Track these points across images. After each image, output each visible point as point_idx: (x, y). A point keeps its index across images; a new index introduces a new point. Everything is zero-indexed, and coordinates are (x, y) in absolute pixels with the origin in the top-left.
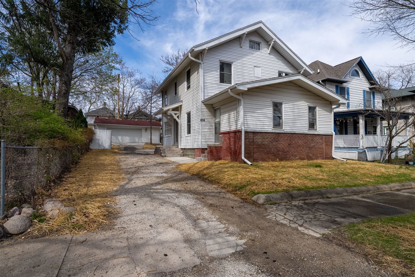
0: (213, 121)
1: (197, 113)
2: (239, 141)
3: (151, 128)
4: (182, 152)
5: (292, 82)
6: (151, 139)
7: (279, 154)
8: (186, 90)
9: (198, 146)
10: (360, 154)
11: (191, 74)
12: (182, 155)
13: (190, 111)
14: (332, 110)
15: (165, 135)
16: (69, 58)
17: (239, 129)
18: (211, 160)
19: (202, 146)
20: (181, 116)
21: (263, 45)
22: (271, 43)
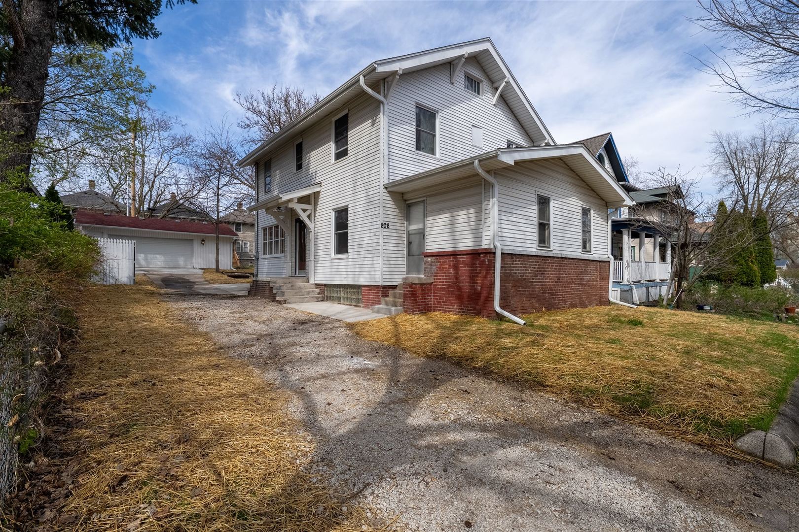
0: (403, 229)
1: (370, 211)
2: (487, 274)
3: (218, 237)
4: (318, 290)
5: (562, 160)
6: (217, 262)
7: (545, 299)
8: (333, 161)
9: (373, 280)
10: (625, 293)
11: (350, 126)
12: (319, 297)
13: (347, 206)
14: (609, 217)
15: (265, 253)
16: (35, 39)
17: (486, 247)
18: (413, 312)
19: (385, 280)
20: (317, 215)
21: (485, 86)
22: (501, 84)
